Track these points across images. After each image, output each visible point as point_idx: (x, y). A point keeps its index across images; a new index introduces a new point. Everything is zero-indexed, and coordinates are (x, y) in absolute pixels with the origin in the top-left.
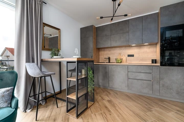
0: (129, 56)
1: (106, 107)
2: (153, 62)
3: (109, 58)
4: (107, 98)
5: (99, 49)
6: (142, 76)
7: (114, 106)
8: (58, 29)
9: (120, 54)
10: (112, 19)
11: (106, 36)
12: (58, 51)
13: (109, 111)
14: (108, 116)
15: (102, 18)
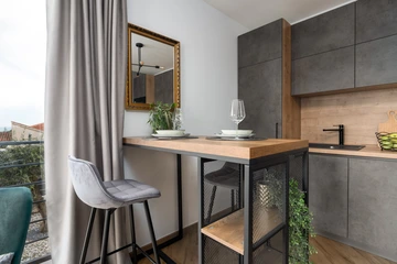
3: (341, 130)
5: (299, 100)
8: (173, 43)
11: (332, 49)
12: (173, 110)
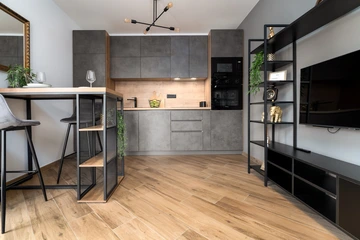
0: (169, 96)
1: (148, 178)
2: (201, 106)
4: (142, 167)
6: (190, 126)
7: (158, 173)
8: (24, 20)
9: (155, 92)
10: (148, 29)
11: (131, 56)
13: (155, 180)
14: (157, 186)
15: (134, 22)
